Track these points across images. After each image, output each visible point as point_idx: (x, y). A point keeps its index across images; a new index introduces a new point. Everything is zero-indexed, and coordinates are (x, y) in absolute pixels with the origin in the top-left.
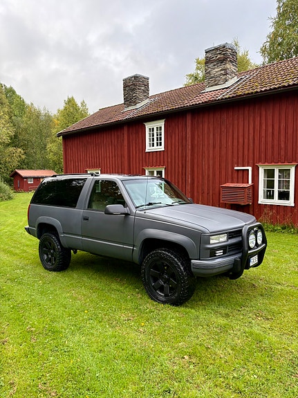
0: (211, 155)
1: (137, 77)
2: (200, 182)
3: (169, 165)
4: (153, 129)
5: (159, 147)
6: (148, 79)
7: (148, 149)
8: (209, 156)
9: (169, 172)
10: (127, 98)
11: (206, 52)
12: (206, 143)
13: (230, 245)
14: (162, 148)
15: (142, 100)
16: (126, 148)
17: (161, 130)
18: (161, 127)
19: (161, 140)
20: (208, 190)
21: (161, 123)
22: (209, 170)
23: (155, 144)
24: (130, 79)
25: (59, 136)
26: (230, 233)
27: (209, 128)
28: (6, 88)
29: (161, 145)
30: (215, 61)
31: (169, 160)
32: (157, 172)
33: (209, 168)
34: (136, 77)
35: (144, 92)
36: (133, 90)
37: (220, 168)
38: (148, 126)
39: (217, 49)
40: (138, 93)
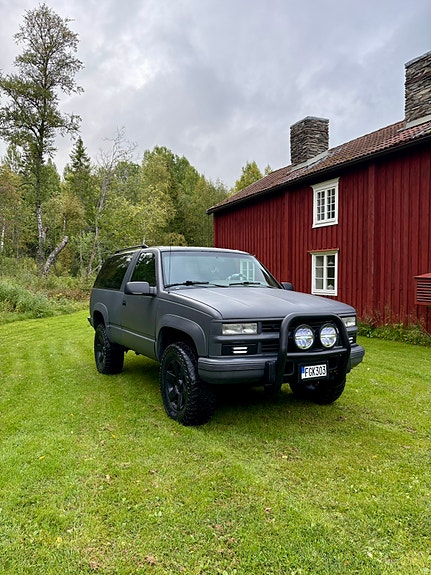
0: (406, 228)
1: (309, 121)
2: (389, 271)
3: (345, 247)
4: (323, 193)
5: (331, 219)
6: (327, 122)
7: (316, 223)
8: (402, 229)
9: (345, 257)
10: (295, 152)
11: (407, 68)
12: (398, 209)
13: (263, 341)
14: (335, 221)
15: (316, 153)
16: (286, 223)
17: (333, 194)
18: (333, 190)
19: (333, 209)
20: (401, 283)
21: (334, 185)
22: (402, 252)
23: (326, 216)
24: (298, 125)
25: (209, 214)
26: (263, 322)
27: (402, 186)
28: (178, 159)
29: (333, 217)
30: (421, 78)
31: (345, 239)
32: (328, 257)
33: (402, 249)
34: (307, 121)
35: (320, 141)
36: (303, 140)
37: (419, 250)
38: (317, 189)
39: (422, 60)
40: (311, 145)
